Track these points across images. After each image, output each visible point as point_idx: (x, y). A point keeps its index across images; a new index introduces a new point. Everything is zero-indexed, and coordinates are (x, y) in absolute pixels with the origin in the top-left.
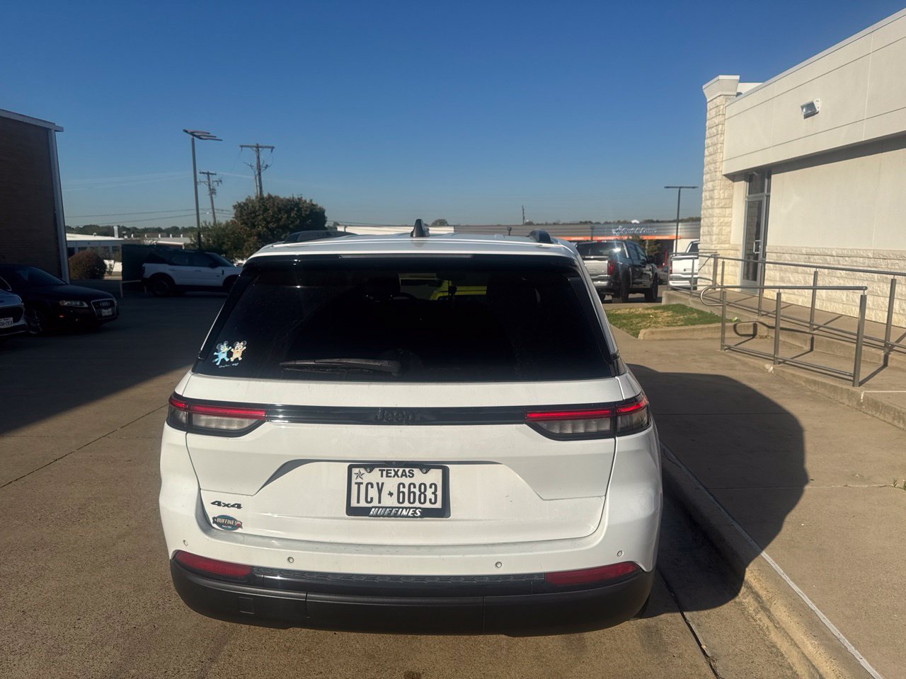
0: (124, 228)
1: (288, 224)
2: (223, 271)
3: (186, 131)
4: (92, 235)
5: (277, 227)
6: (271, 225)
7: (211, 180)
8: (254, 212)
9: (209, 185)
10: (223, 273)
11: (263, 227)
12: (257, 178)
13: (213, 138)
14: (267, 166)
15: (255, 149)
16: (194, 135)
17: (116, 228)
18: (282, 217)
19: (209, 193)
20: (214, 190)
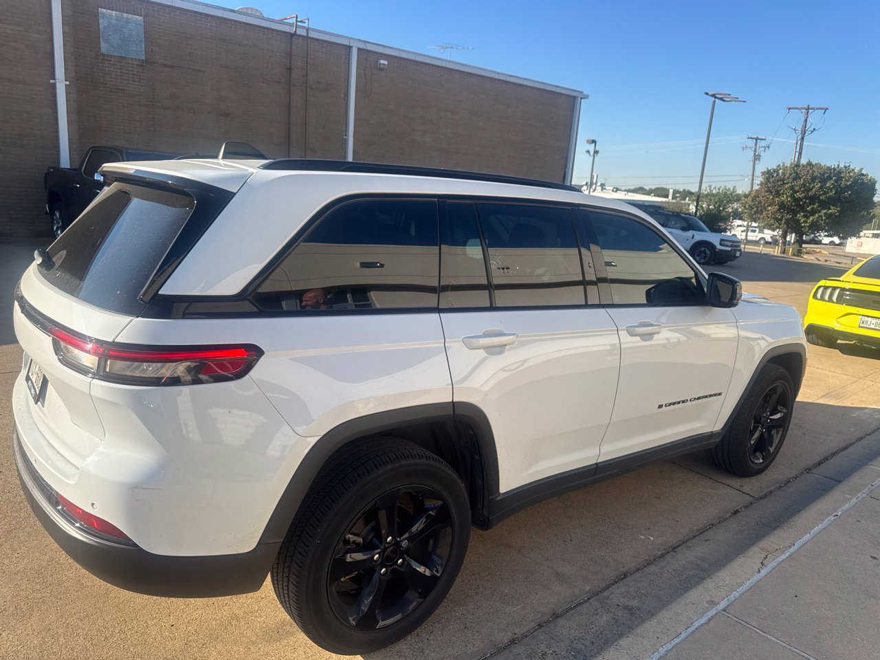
0: (678, 192)
1: (820, 195)
2: (693, 236)
3: (707, 94)
4: (650, 195)
5: (805, 198)
6: (798, 195)
7: (758, 145)
8: (783, 180)
9: (755, 151)
10: (693, 237)
11: (787, 197)
12: (799, 143)
13: (736, 99)
14: (814, 129)
15: (804, 111)
16: (716, 97)
17: (671, 191)
18: (814, 186)
19: (753, 159)
20: (759, 156)
